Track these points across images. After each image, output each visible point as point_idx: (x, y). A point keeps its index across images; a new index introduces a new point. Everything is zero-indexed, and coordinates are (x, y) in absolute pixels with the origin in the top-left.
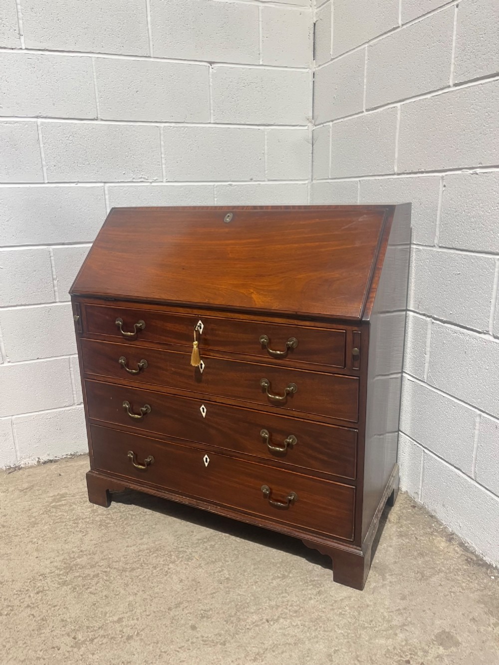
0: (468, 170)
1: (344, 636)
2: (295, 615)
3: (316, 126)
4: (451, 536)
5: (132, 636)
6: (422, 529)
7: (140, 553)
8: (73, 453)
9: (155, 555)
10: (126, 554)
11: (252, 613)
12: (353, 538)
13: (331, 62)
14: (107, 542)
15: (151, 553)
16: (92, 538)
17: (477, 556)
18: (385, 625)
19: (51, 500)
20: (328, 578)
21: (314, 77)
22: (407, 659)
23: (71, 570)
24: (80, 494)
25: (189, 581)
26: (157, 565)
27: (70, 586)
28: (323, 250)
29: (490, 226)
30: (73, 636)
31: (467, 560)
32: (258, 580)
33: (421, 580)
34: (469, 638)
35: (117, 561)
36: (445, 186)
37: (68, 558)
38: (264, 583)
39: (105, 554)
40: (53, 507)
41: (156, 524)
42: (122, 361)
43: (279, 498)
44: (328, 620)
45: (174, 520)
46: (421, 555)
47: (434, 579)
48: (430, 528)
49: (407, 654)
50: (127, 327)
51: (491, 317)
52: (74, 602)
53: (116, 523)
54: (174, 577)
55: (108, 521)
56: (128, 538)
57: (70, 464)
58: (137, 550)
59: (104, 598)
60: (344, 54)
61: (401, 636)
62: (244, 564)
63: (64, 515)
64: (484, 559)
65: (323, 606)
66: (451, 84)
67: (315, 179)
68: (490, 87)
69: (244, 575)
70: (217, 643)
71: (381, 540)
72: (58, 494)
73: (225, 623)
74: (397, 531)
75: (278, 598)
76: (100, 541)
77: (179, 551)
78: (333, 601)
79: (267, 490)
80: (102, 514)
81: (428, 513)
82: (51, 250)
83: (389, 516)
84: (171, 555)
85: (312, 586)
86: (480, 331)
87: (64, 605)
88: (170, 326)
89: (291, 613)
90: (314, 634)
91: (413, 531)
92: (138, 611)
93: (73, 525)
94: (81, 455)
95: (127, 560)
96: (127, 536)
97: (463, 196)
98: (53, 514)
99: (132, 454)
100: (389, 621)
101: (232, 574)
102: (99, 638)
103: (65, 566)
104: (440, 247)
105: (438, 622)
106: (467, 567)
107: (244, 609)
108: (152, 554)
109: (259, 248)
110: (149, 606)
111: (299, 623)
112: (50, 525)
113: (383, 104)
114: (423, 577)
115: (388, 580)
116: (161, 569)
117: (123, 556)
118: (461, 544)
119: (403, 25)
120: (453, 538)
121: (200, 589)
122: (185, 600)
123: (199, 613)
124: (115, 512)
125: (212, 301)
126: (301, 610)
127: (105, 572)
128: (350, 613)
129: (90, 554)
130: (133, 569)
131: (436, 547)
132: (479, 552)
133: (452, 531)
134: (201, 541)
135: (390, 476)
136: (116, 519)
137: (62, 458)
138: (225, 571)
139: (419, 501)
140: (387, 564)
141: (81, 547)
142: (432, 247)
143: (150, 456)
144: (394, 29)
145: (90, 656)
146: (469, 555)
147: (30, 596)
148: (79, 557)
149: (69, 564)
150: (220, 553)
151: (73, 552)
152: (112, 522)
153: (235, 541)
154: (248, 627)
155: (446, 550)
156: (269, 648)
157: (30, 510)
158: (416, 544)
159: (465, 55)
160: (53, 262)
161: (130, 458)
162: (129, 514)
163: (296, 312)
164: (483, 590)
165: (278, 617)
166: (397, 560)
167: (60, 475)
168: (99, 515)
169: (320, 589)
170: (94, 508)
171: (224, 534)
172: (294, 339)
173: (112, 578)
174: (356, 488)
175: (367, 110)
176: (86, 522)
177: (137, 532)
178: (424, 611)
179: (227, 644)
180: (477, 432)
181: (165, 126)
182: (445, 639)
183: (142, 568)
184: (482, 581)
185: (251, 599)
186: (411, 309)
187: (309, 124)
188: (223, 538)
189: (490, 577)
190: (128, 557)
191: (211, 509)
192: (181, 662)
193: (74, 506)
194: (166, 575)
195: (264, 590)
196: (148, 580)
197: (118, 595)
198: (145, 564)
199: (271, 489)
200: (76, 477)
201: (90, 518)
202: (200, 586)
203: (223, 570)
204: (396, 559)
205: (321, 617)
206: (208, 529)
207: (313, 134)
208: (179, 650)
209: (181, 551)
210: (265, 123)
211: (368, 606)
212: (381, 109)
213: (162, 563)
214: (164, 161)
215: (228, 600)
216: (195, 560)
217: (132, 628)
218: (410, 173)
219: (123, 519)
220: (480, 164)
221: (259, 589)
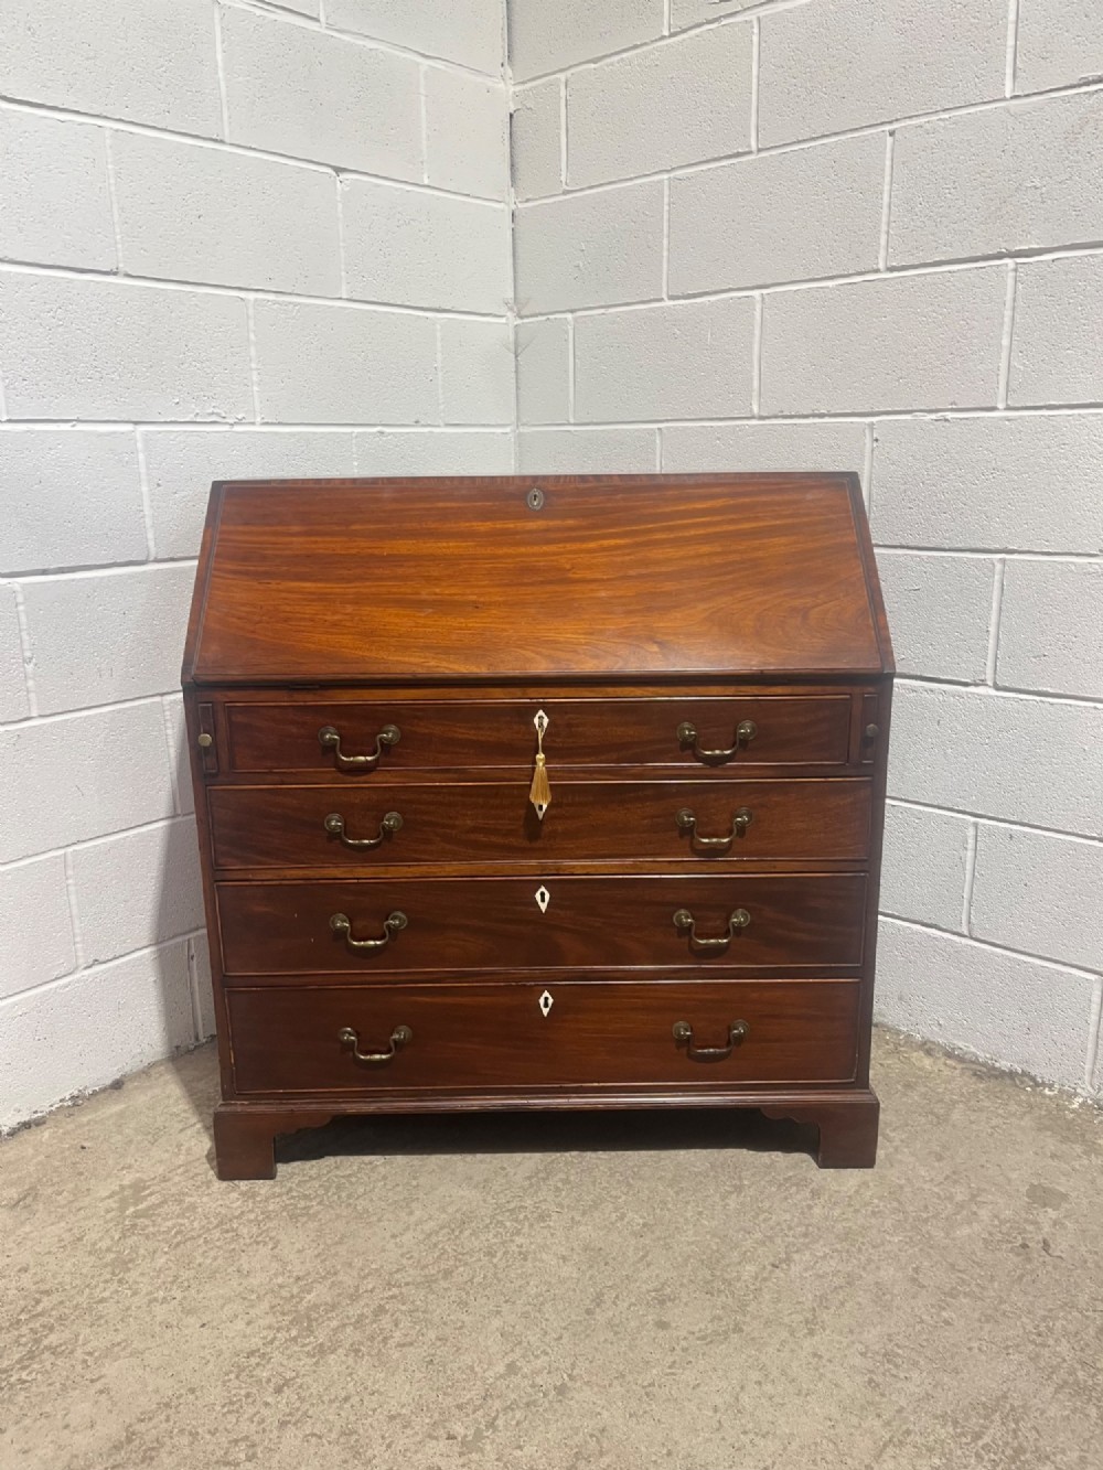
0: (926, 414)
1: (906, 1243)
2: (807, 1240)
3: (522, 318)
4: (927, 1046)
5: (563, 1385)
7: (434, 1239)
8: (76, 1093)
9: (467, 1233)
10: (405, 1250)
11: (739, 1263)
12: (854, 1075)
13: (565, 197)
14: (340, 1242)
15: (457, 1233)
16: (298, 1246)
17: (984, 1065)
18: (949, 1206)
19: (116, 1205)
20: (809, 1166)
21: (513, 222)
22: (1020, 1242)
23: (310, 1320)
25: (578, 1254)
26: (490, 1248)
27: (341, 1351)
28: (762, 554)
30: (445, 1436)
31: (975, 1074)
32: (700, 1209)
33: (939, 1123)
34: (1071, 1183)
35: (399, 1270)
36: (877, 440)
37: (280, 1301)
38: (714, 1209)
39: (357, 1264)
40: (135, 1217)
41: (415, 1178)
42: (335, 823)
43: (710, 1039)
44: (864, 1228)
46: (908, 1086)
47: (956, 1116)
49: (1013, 1235)
50: (354, 743)
52: (382, 1375)
53: (326, 1203)
54: (545, 1257)
55: (302, 1204)
56: (379, 1220)
58: (421, 1237)
59: (439, 1343)
60: (601, 185)
61: (984, 1213)
62: (651, 1192)
63: (182, 1225)
64: (997, 1065)
65: (838, 1211)
66: (881, 266)
67: (524, 425)
68: (969, 278)
69: (668, 1210)
70: (725, 1332)
72: (122, 1188)
73: (708, 1296)
75: (758, 1225)
76: (322, 1247)
77: (508, 1210)
78: (847, 1199)
79: (685, 1030)
80: (274, 1196)
82: (17, 587)
84: (501, 1222)
85: (794, 1188)
86: (968, 681)
87: (366, 1389)
88: (462, 730)
89: (800, 1240)
90: (863, 1258)
92: (532, 1339)
93: (225, 1235)
94: (95, 1093)
95: (419, 1261)
96: (375, 1218)
97: (918, 456)
98: (151, 1229)
99: (350, 1034)
100: (949, 1198)
101: (645, 1214)
102: (501, 1415)
103: (288, 1318)
105: (1014, 1176)
106: (984, 1085)
107: (719, 1262)
108: (461, 1233)
111: (826, 1250)
112: (166, 1253)
113: (714, 288)
114: (938, 1118)
116: (505, 1253)
117: (402, 1255)
118: (949, 1055)
119: (759, 150)
120: (931, 1048)
121: (614, 1259)
122: (604, 1288)
123: (649, 1298)
124: (300, 1181)
126: (810, 1228)
127: (393, 1297)
128: (885, 1206)
129: (324, 1278)
130: (447, 1274)
131: (920, 1069)
132: (982, 1056)
133: (923, 1037)
134: (533, 1180)
136: (317, 1195)
137: (52, 1112)
138: (630, 1215)
141: (290, 1271)
143: (401, 1028)
144: (738, 155)
147: (267, 1404)
148: (304, 1291)
149: (296, 1312)
150: (592, 1187)
151: (281, 1286)
152: (314, 1203)
153: (600, 1159)
154: (752, 1287)
155: (936, 1068)
156: (815, 1305)
157: (80, 1239)
159: (913, 220)
160: (23, 619)
161: (347, 1043)
162: (336, 1176)
164: (1030, 1111)
165: (787, 1253)
167: (83, 1148)
168: (268, 1197)
169: (811, 1187)
170: (244, 1188)
171: (567, 1154)
172: (750, 723)
173: (418, 1303)
174: (862, 981)
175: (672, 298)
176: (250, 1221)
177: (389, 1205)
178: (982, 1166)
179: (744, 1328)
180: (970, 854)
181: (256, 300)
182: (1042, 1196)
183: (466, 1264)
184: (1019, 1099)
185: (716, 1243)
187: (509, 314)
189: (1024, 1089)
190: (415, 1255)
191: (559, 1103)
192: (693, 1388)
193: (188, 1199)
194: (525, 1259)
195: (724, 1220)
196: (498, 1279)
197: (461, 1328)
198: (463, 1254)
199: (692, 1026)
201: (251, 1211)
202: (608, 1254)
203: (623, 1214)
205: (850, 1228)
207: (516, 334)
208: (673, 1371)
209: (513, 1210)
210: (437, 306)
211: (901, 1187)
212: (713, 298)
213: (495, 1240)
214: (255, 378)
215: (679, 1259)
216: (554, 1215)
217: (549, 1372)
218: (791, 417)
219: (333, 1190)
220: (954, 403)
221: (715, 1223)
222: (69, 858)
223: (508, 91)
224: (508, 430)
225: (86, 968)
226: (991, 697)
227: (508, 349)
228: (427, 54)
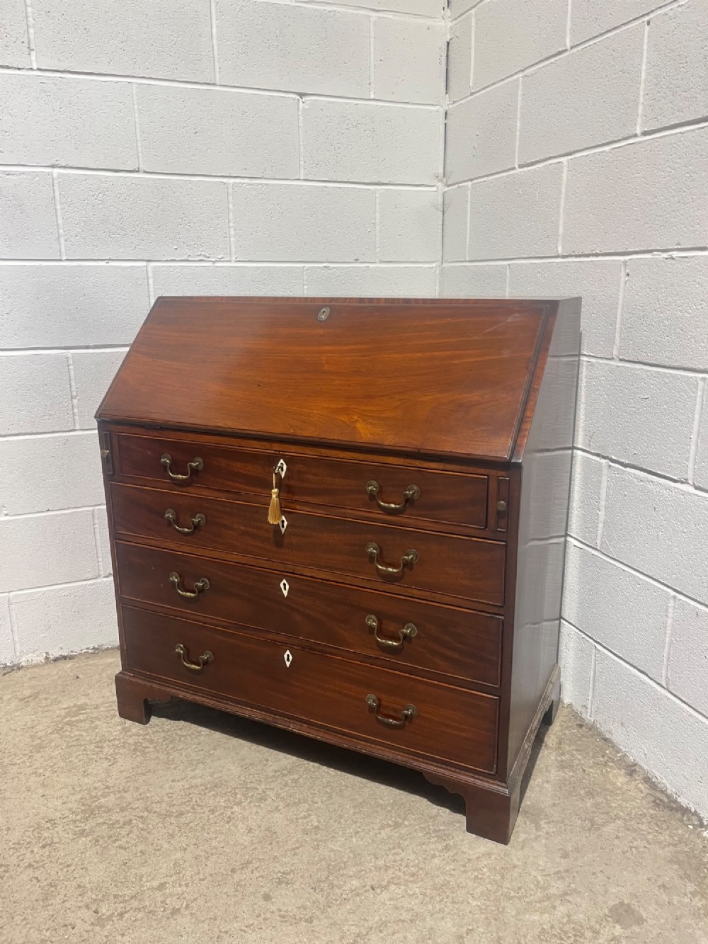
0: (660, 253)
1: (480, 909)
2: (411, 879)
3: (448, 186)
4: (633, 768)
5: (179, 910)
6: (592, 758)
7: (192, 790)
8: (96, 646)
9: (214, 793)
10: (171, 791)
11: (351, 877)
12: (495, 770)
13: (471, 97)
14: (144, 774)
15: (207, 791)
16: (123, 769)
17: (668, 796)
18: (539, 894)
19: (63, 714)
20: (459, 827)
21: (446, 118)
23: (92, 813)
24: (108, 705)
25: (260, 831)
26: (216, 807)
27: (90, 837)
28: (457, 362)
29: (691, 331)
30: (94, 909)
31: (654, 802)
32: (359, 830)
33: (589, 829)
34: (657, 913)
35: (158, 802)
36: (628, 275)
37: (87, 797)
38: (368, 833)
39: (141, 790)
40: (68, 724)
41: (215, 749)
42: (169, 515)
43: (392, 713)
44: (458, 886)
45: (240, 744)
46: (591, 794)
47: (609, 829)
48: (603, 756)
49: (570, 935)
50: (177, 467)
51: (691, 459)
52: (96, 860)
53: (158, 748)
54: (241, 825)
55: (146, 744)
56: (175, 769)
57: (92, 662)
58: (186, 786)
59: (139, 854)
60: (488, 86)
61: (562, 910)
62: (339, 807)
63: (82, 736)
64: (679, 800)
65: (452, 867)
66: (638, 131)
67: (446, 261)
68: (693, 137)
69: (340, 822)
70: (301, 919)
71: (534, 773)
72: (75, 705)
73: (311, 891)
74: (556, 760)
75: (387, 855)
76: (134, 773)
77: (246, 788)
78: (466, 861)
79: (374, 701)
80: (138, 735)
81: (600, 734)
82: (69, 355)
83: (546, 739)
84: (236, 794)
85: (436, 839)
86: (676, 478)
87: (82, 864)
88: (238, 466)
89: (406, 877)
90: (438, 907)
91: (580, 760)
92: (188, 874)
93: (96, 749)
94: (107, 649)
95: (173, 800)
96: (173, 766)
97: (653, 289)
98: (67, 733)
99: (182, 649)
100: (544, 889)
101: (322, 820)
102: (131, 911)
103: (83, 808)
104: (621, 360)
105: (613, 890)
106: (655, 812)
107: (339, 870)
108: (209, 792)
109: (367, 358)
110: (203, 866)
111: (417, 891)
112: (62, 749)
113: (542, 157)
114: (592, 825)
115: (544, 830)
116: (222, 814)
117: (167, 794)
118: (647, 780)
119: (572, 48)
120: (635, 771)
121: (277, 842)
122: (256, 859)
123: (275, 877)
124: (157, 731)
125: (299, 432)
127: (142, 817)
128: (489, 876)
129: (119, 792)
130: (181, 814)
131: (612, 783)
132: (671, 790)
133: (634, 760)
134: (279, 773)
135: (547, 682)
136: (158, 742)
137: (80, 654)
138: (313, 817)
139: (588, 717)
140: (543, 807)
141: (107, 781)
142: (609, 359)
143: (207, 652)
144: (560, 53)
145: (119, 938)
146: (658, 795)
147: (32, 851)
148: (103, 796)
149: (90, 806)
150: (307, 790)
151: (95, 788)
152: (152, 746)
154: (344, 896)
155: (625, 787)
156: (375, 925)
157: (33, 728)
158: (584, 778)
159: (659, 92)
160: (72, 373)
161: (179, 654)
162: (176, 734)
163: (419, 450)
164: (676, 845)
165: (389, 882)
166: (556, 802)
167: (78, 677)
168: (133, 735)
169: (448, 842)
170: (127, 725)
171: (311, 764)
172: (416, 488)
173: (150, 826)
174: (500, 699)
175: (521, 166)
176: (114, 745)
177: (187, 761)
178: (594, 874)
179: (315, 921)
180: (670, 621)
181: (235, 183)
182: (623, 914)
183: (195, 812)
184: (675, 832)
185: (349, 857)
186: (579, 446)
187: (439, 184)
188: (310, 770)
189: (687, 825)
190: (174, 796)
191: (294, 727)
193: (98, 722)
194: (228, 822)
195: (369, 843)
196: (203, 829)
197: (158, 850)
198: (198, 806)
199: (379, 700)
200: (100, 681)
201: (119, 740)
202: (277, 838)
203: (309, 815)
204: (555, 800)
205: (449, 882)
206: (289, 756)
207: (444, 198)
208: (246, 929)
209: (250, 788)
210: (377, 181)
211: (515, 867)
212: (540, 165)
213: (223, 804)
214: (232, 232)
215: (316, 858)
216: (270, 800)
217: (179, 898)
218: (580, 256)
219: (167, 742)
220: (678, 244)
221: (361, 843)
222: (96, 512)
223: (446, 27)
224: (434, 265)
225: (104, 577)
226: (690, 494)
227: (437, 209)
228: (376, 8)
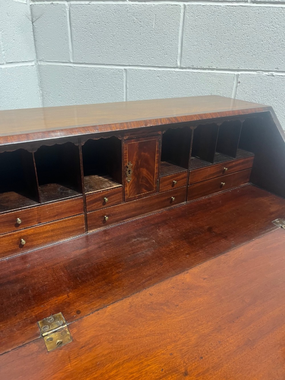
0: (264, 72)
36: (239, 82)
207: (31, 10)
227: (29, 18)
